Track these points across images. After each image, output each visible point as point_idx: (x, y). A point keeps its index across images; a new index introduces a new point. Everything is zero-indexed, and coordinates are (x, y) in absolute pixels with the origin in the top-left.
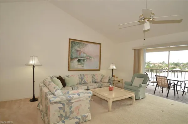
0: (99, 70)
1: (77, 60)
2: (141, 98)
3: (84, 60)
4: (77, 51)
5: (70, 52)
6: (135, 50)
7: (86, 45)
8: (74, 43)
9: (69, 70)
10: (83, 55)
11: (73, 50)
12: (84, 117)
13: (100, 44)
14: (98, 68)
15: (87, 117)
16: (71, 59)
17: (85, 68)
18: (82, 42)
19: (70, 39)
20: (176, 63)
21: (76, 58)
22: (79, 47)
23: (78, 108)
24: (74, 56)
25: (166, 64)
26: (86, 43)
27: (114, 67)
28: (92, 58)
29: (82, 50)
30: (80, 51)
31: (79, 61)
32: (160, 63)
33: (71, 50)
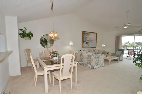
1: (85, 42)
2: (121, 60)
3: (89, 42)
4: (86, 37)
5: (83, 38)
8: (85, 34)
9: (82, 48)
10: (88, 39)
11: (84, 37)
12: (102, 65)
13: (96, 33)
14: (95, 47)
15: (103, 65)
16: (83, 42)
17: (89, 46)
18: (88, 33)
19: (83, 32)
20: (138, 43)
21: (85, 41)
22: (87, 35)
23: (100, 61)
24: (85, 40)
25: (130, 43)
26: (90, 33)
27: (104, 46)
28: (92, 41)
29: (88, 37)
31: (87, 43)
32: (126, 43)
33: (83, 37)
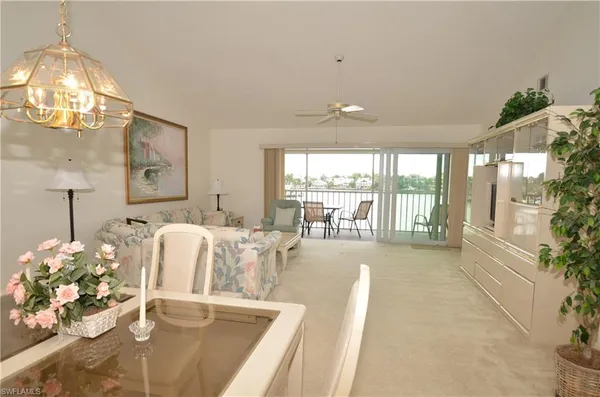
0: (186, 198)
1: (142, 172)
3: (156, 171)
4: (143, 145)
5: (129, 149)
6: (265, 150)
7: (159, 128)
8: (136, 123)
9: (129, 203)
10: (154, 158)
11: (135, 144)
13: (185, 128)
14: (184, 194)
16: (132, 168)
17: (161, 194)
18: (152, 121)
21: (142, 166)
22: (145, 135)
24: (137, 160)
26: (160, 124)
28: (171, 165)
29: (151, 145)
30: (148, 145)
31: (147, 174)
33: (131, 144)
